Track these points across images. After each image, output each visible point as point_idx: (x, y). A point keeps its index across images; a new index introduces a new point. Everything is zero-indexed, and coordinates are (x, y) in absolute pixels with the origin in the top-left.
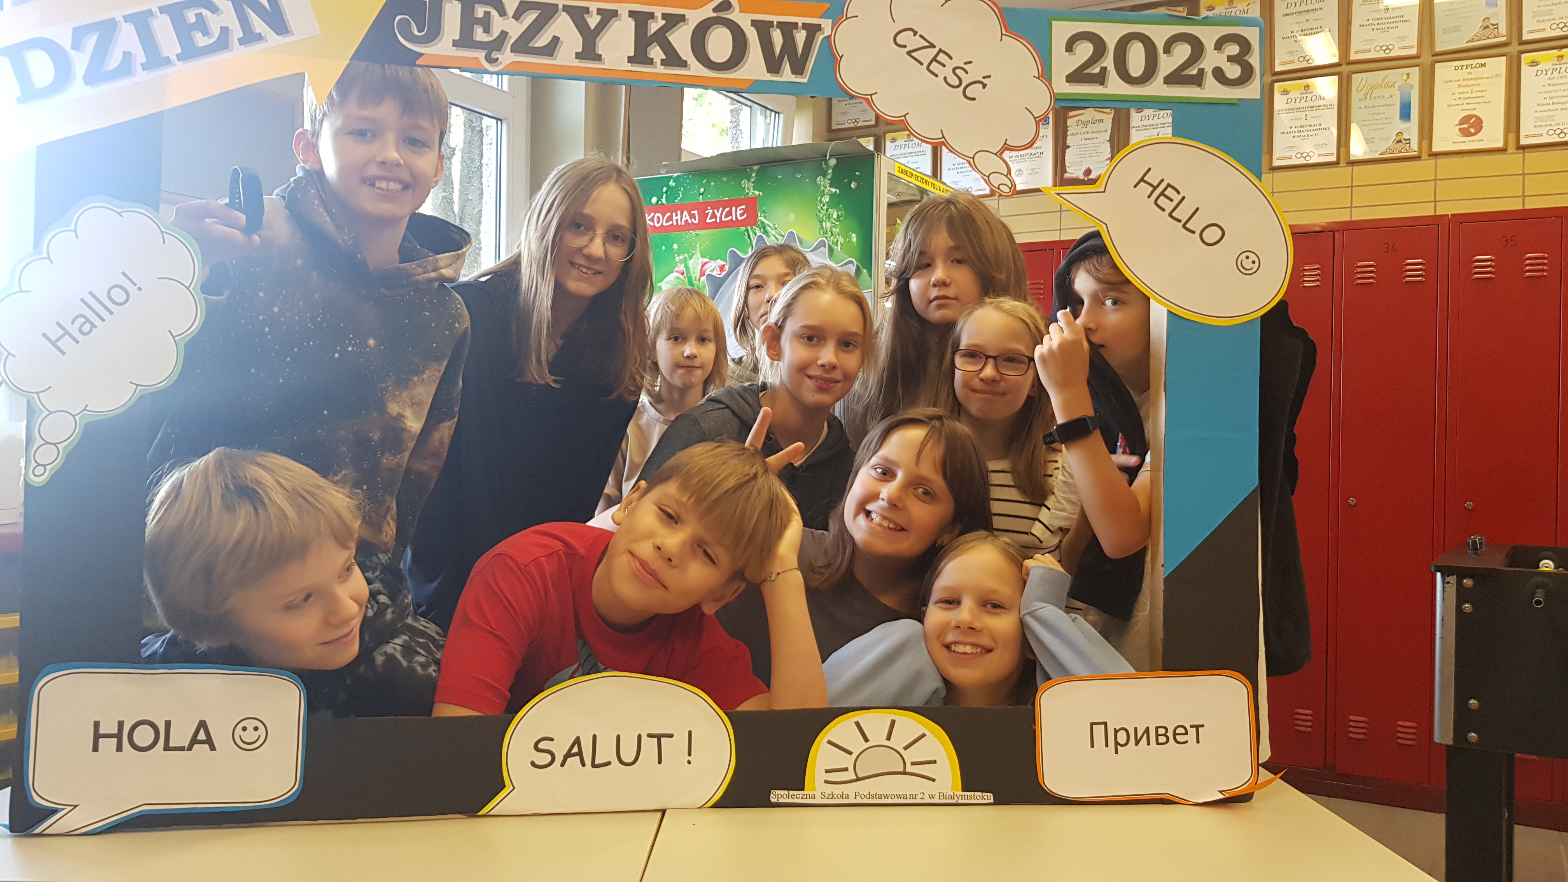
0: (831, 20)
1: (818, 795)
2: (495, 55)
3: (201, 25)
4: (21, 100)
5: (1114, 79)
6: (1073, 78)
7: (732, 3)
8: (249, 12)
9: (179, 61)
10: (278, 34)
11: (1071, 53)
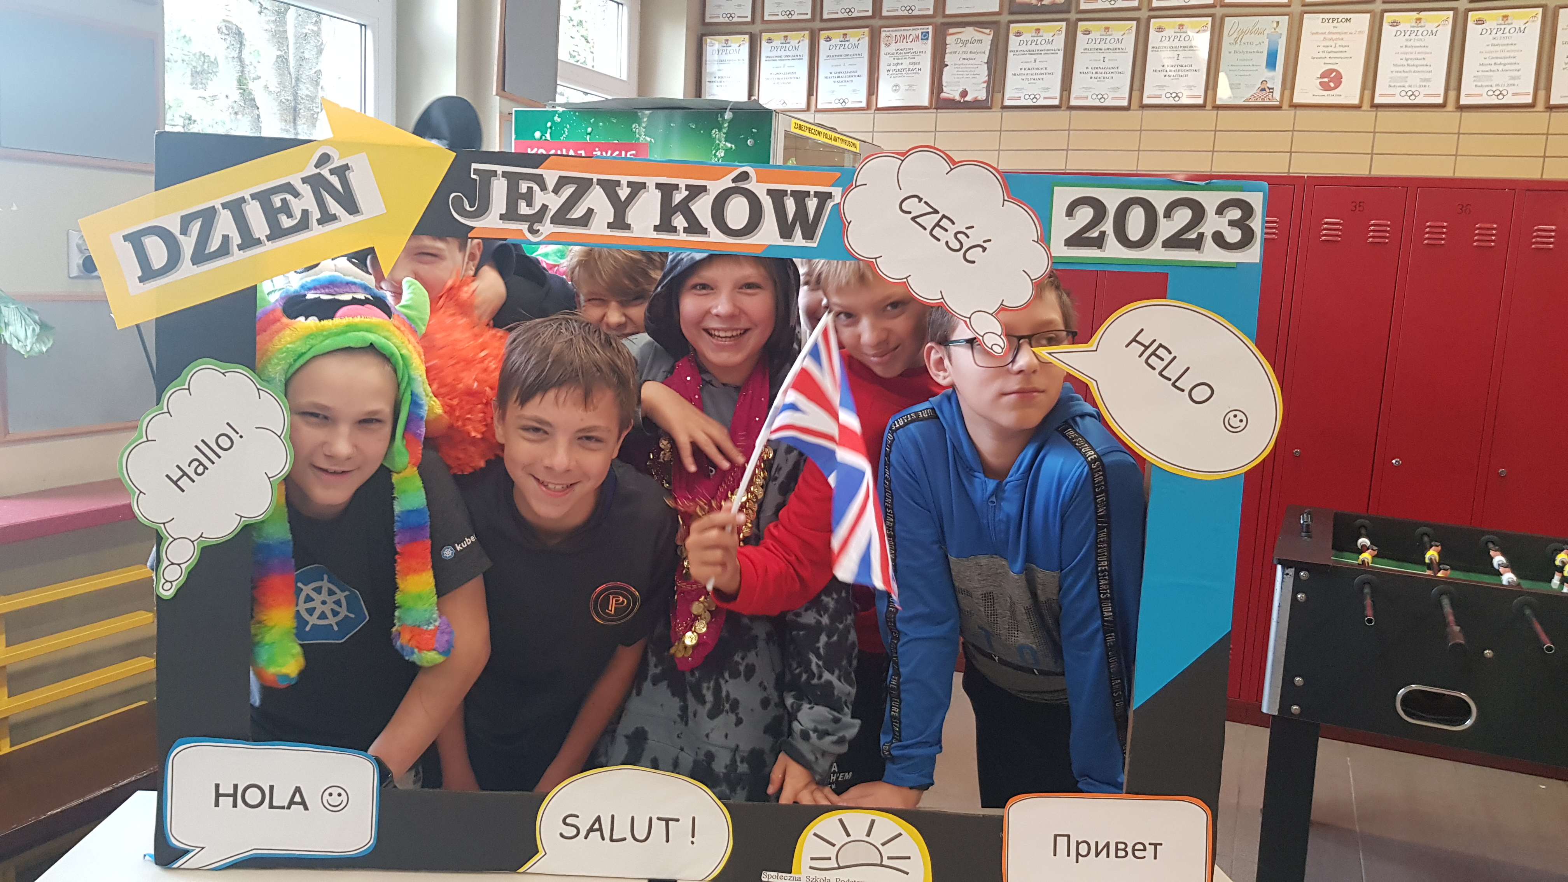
1: (803, 879)
2: (536, 227)
3: (286, 209)
4: (142, 280)
5: (1112, 243)
6: (1071, 242)
7: (750, 174)
8: (325, 196)
9: (268, 241)
10: (350, 214)
11: (1071, 218)
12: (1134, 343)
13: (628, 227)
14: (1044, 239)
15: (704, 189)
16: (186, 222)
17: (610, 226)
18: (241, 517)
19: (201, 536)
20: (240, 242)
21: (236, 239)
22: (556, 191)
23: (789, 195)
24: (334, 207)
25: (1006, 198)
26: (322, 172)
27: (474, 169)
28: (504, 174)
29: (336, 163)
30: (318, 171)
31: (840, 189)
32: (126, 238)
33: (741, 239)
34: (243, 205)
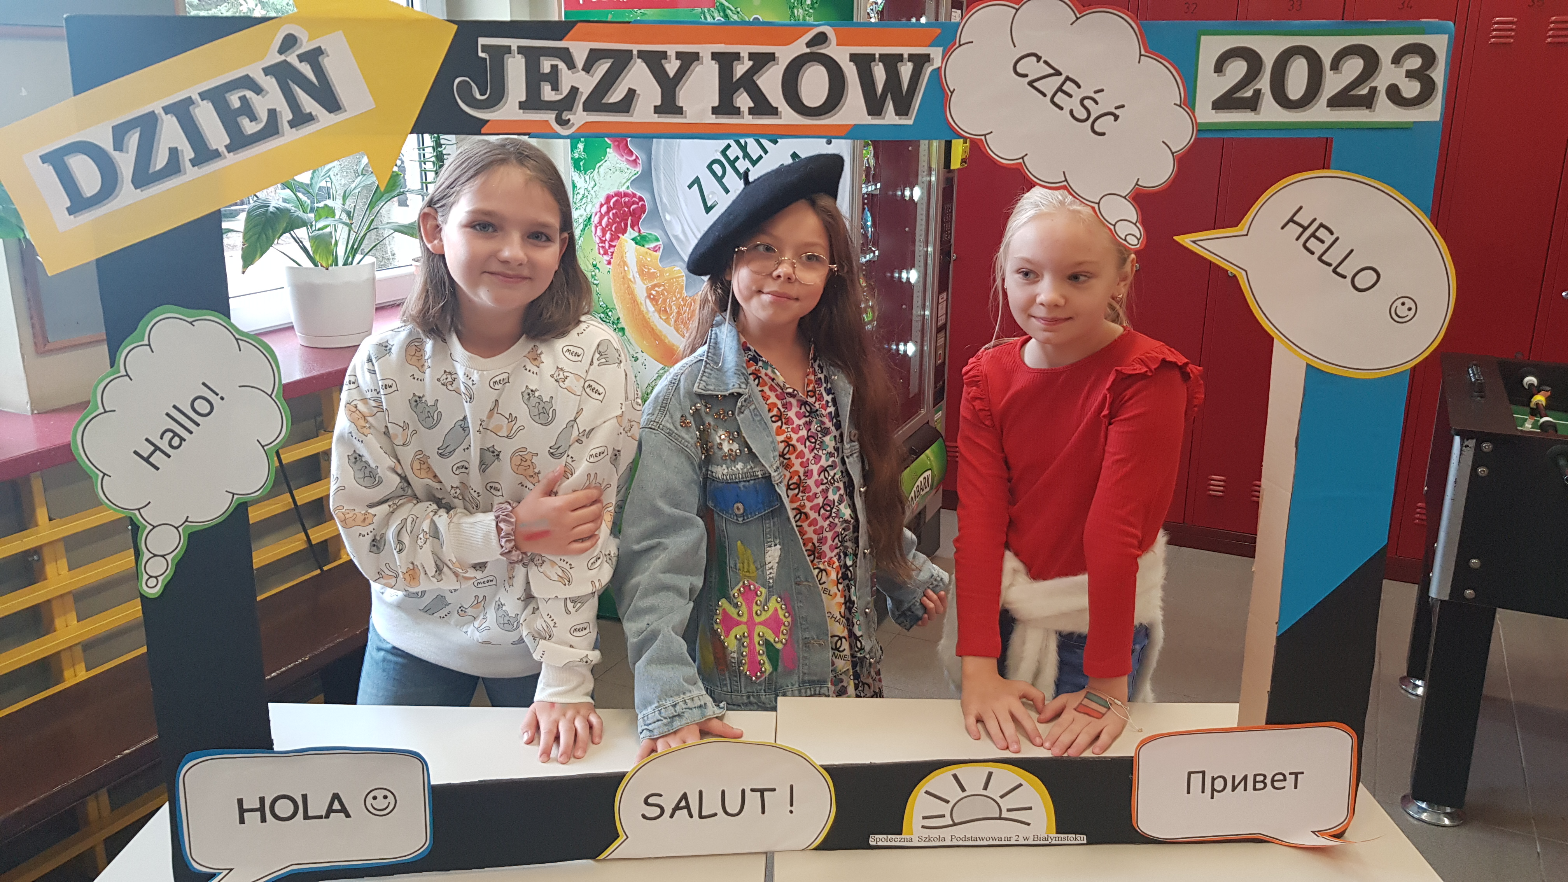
1: (915, 839)
2: (566, 116)
3: (247, 109)
4: (71, 211)
5: (1268, 103)
6: (1220, 104)
7: (828, 35)
8: (295, 90)
9: (229, 152)
10: (330, 112)
11: (1220, 74)
12: (1291, 224)
13: (679, 111)
14: (1188, 102)
15: (771, 58)
16: (120, 133)
17: (657, 110)
18: (234, 494)
19: (186, 521)
20: (192, 155)
21: (188, 153)
22: (588, 68)
23: (877, 60)
24: (308, 104)
25: (1143, 52)
26: (288, 59)
27: (482, 45)
28: (521, 50)
29: (306, 45)
30: (282, 58)
31: (940, 49)
32: (44, 159)
33: (820, 119)
34: (191, 108)
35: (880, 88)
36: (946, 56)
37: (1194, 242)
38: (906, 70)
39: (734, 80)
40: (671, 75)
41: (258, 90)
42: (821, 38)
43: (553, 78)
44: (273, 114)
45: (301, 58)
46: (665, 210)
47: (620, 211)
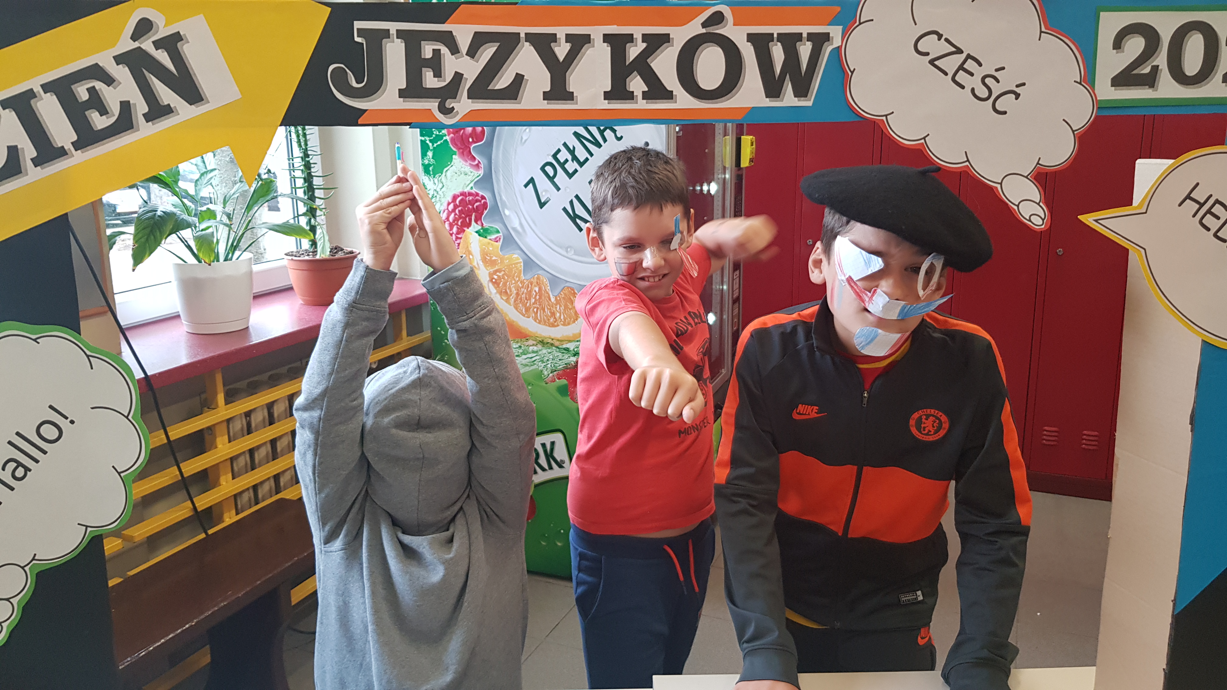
0: (841, 27)
2: (450, 104)
3: (96, 102)
5: (1166, 80)
6: (1119, 81)
7: (725, 15)
8: (151, 78)
9: (76, 150)
10: (191, 105)
11: (1119, 50)
13: (570, 97)
14: (1088, 79)
15: (665, 39)
17: (547, 96)
20: (34, 154)
21: (29, 152)
22: (472, 52)
23: (775, 40)
24: (166, 95)
26: (143, 46)
29: (163, 31)
33: (717, 103)
34: (32, 102)
35: (778, 69)
36: (846, 35)
37: (1096, 221)
38: (805, 50)
39: (627, 64)
40: (561, 59)
41: (109, 80)
42: (717, 18)
43: (436, 65)
44: (126, 106)
45: (157, 44)
46: (504, 205)
47: (464, 207)
